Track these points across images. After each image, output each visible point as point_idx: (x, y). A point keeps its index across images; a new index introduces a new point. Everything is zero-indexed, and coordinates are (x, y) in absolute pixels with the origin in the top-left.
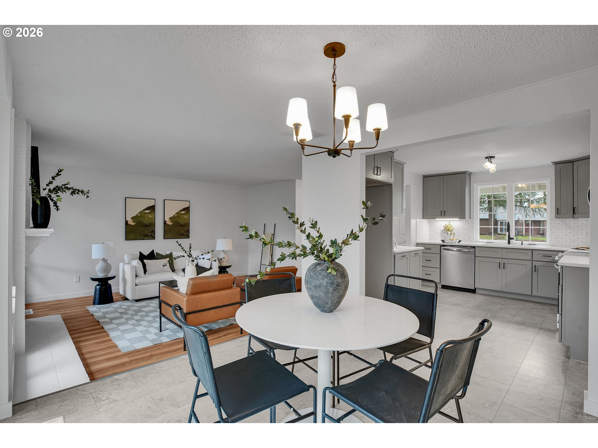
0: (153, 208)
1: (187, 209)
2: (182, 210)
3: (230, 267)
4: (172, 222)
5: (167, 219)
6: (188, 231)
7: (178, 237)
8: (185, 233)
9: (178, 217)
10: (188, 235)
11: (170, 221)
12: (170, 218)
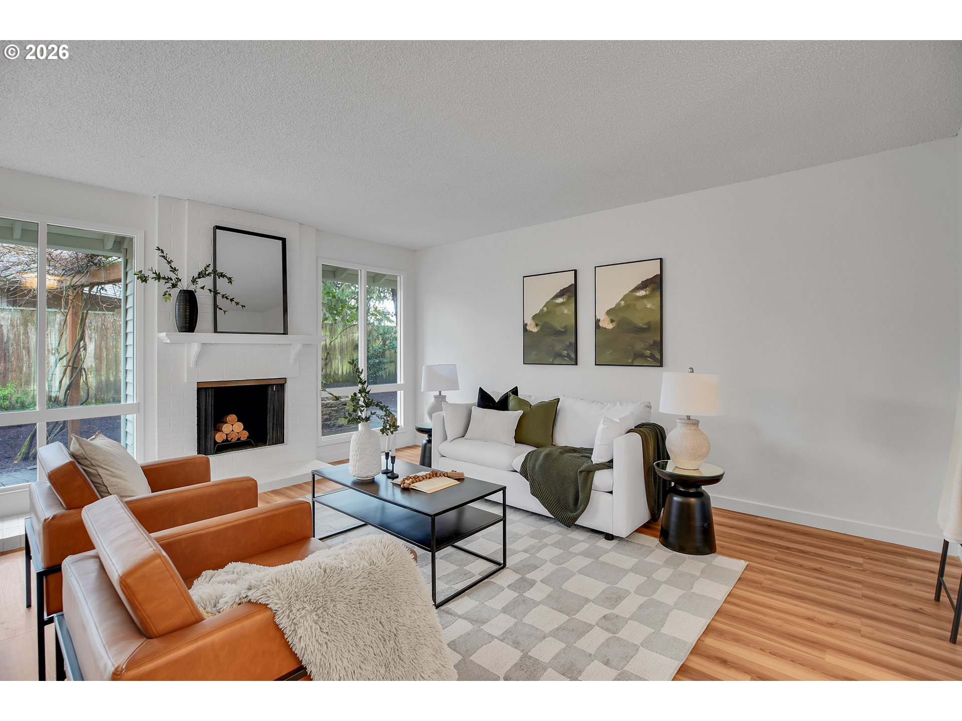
0: (570, 291)
1: (656, 284)
2: (638, 288)
3: (714, 480)
4: (612, 321)
5: (602, 316)
6: (659, 345)
7: (630, 361)
8: (648, 352)
9: (627, 306)
10: (658, 356)
11: (608, 320)
12: (609, 313)
